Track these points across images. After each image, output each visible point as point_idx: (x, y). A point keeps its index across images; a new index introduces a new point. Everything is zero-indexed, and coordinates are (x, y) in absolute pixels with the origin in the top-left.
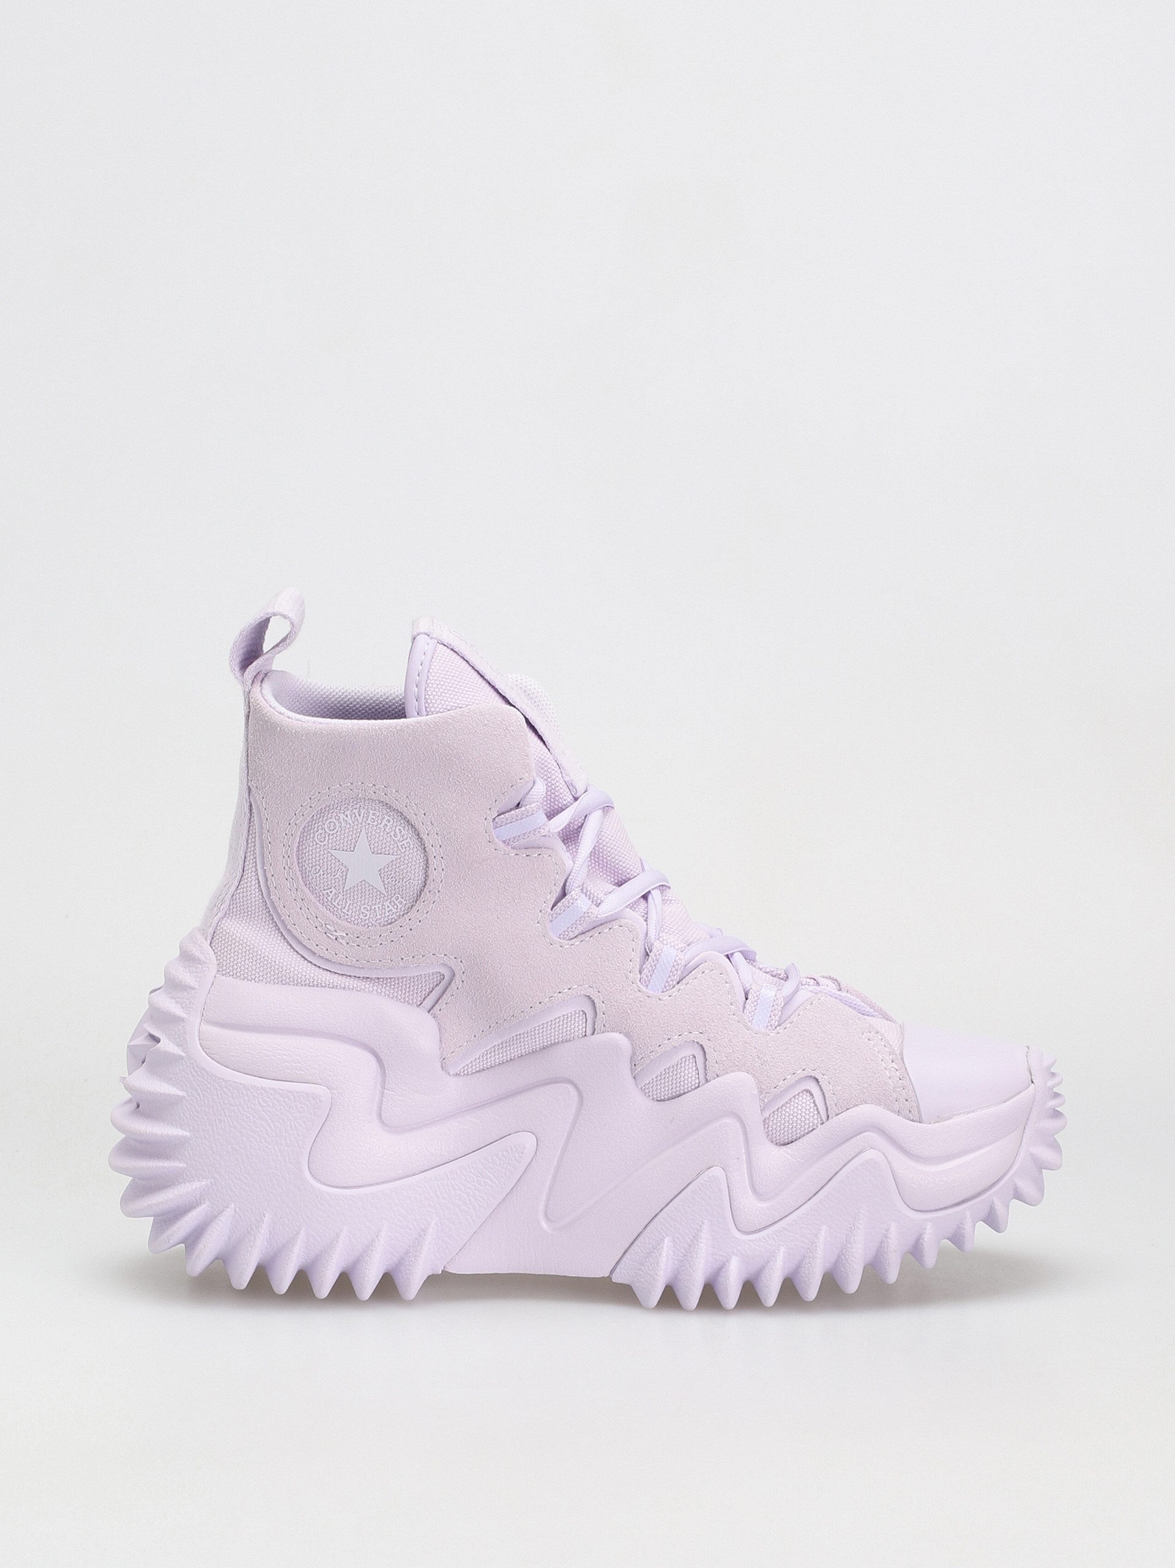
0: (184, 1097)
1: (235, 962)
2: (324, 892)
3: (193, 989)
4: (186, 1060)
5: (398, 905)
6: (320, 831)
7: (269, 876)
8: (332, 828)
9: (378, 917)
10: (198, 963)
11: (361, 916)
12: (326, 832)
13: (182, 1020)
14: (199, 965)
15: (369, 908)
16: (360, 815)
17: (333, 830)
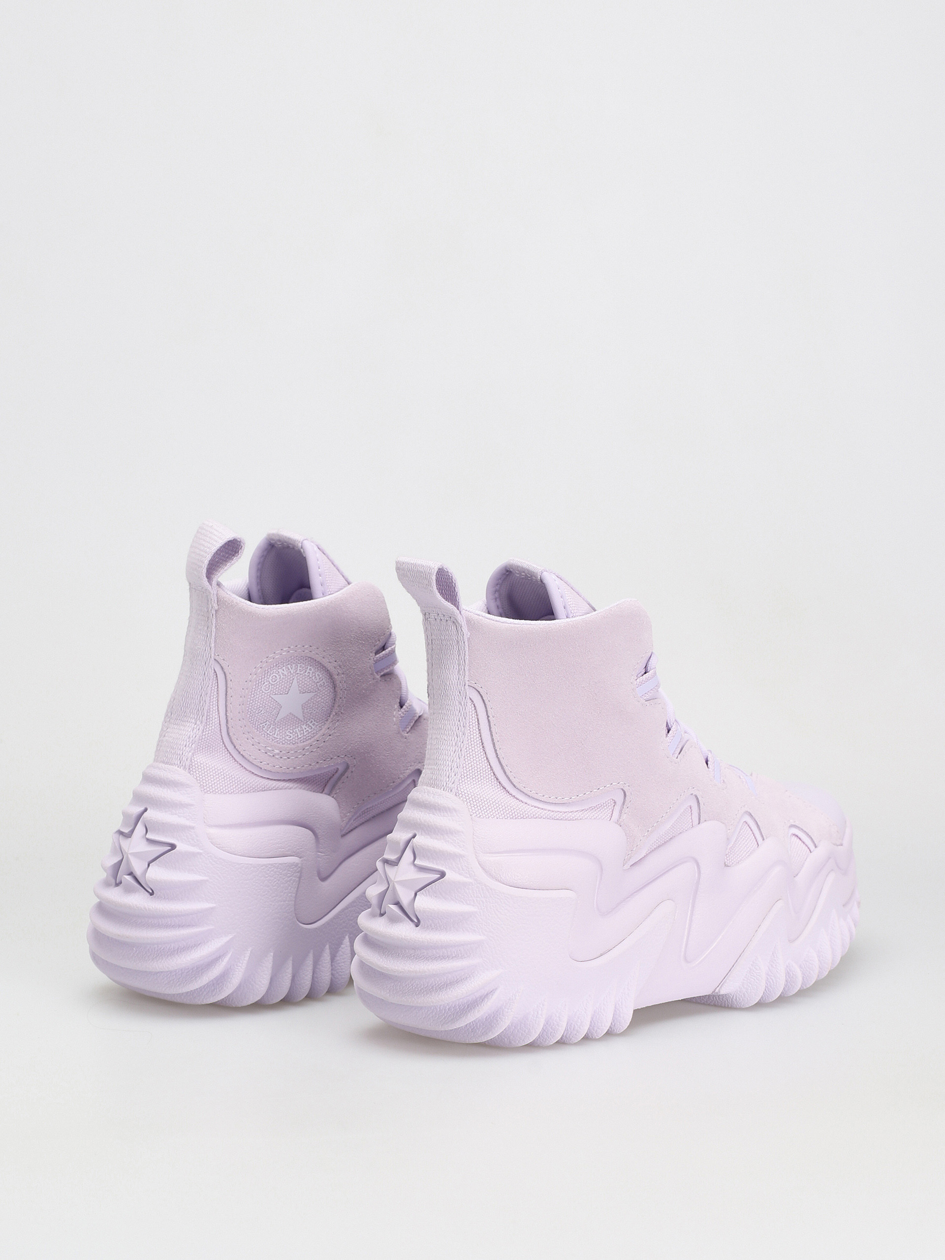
0: (207, 881)
1: (213, 783)
2: (261, 725)
3: (192, 805)
4: (204, 855)
5: (312, 726)
6: (266, 683)
7: (229, 719)
8: (274, 680)
9: (300, 736)
10: (187, 787)
11: (287, 738)
12: (270, 683)
13: (193, 828)
14: (188, 789)
15: (291, 731)
16: (292, 668)
17: (275, 682)
